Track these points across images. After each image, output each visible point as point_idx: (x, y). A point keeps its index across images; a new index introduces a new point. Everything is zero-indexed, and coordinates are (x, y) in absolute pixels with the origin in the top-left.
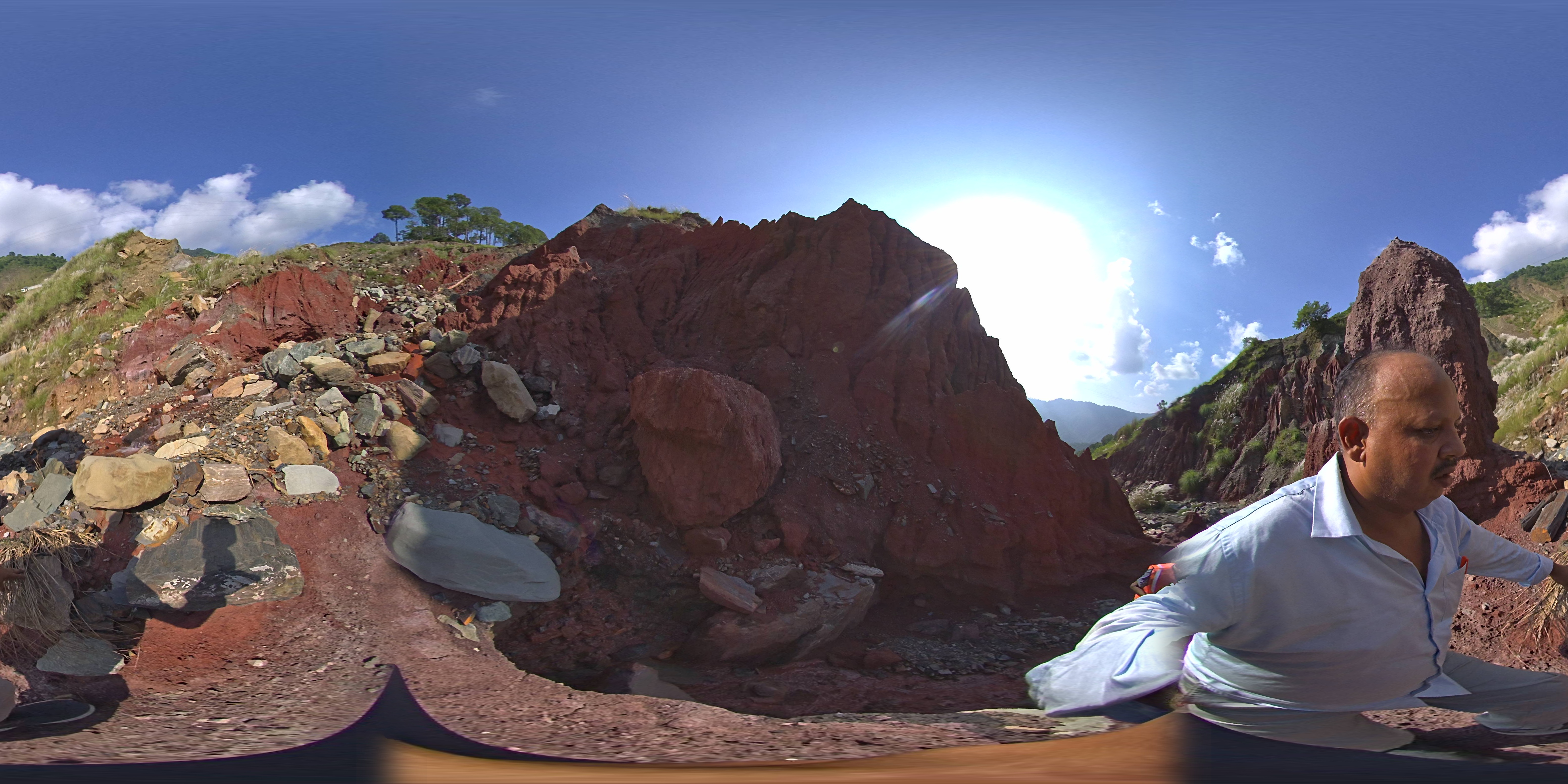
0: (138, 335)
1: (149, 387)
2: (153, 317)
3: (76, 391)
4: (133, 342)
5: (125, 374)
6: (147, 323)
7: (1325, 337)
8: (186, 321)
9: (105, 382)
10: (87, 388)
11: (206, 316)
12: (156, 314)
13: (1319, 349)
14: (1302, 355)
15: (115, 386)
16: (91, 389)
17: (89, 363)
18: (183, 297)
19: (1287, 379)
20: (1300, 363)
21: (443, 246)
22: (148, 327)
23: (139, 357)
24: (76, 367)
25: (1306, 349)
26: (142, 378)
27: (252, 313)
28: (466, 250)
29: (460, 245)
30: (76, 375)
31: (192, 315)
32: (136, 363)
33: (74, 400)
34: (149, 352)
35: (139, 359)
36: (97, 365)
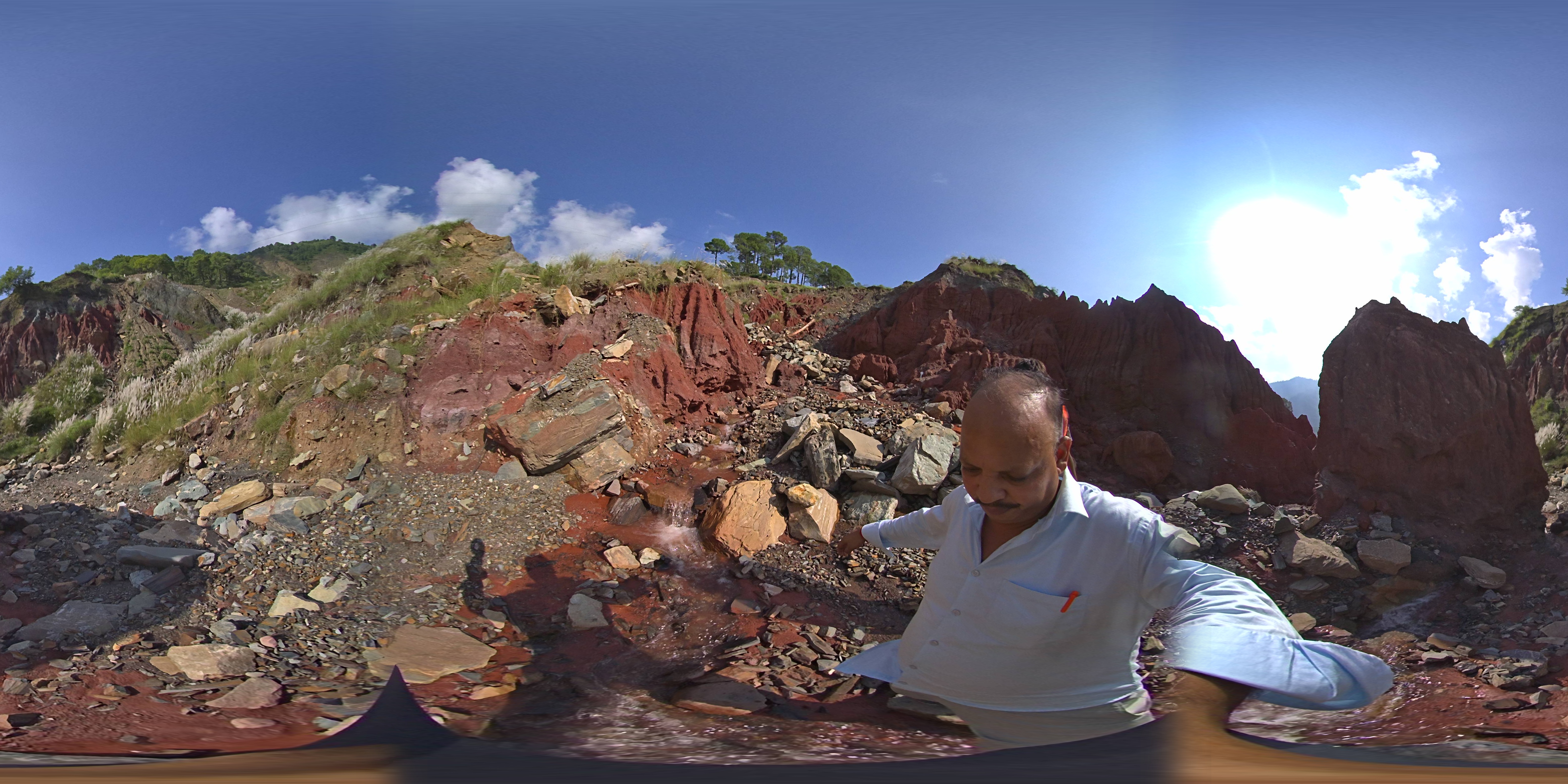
0: (454, 336)
1: (467, 450)
2: (482, 311)
3: (324, 423)
4: (444, 345)
5: (420, 407)
8: (539, 325)
9: (382, 418)
10: (345, 422)
11: (580, 323)
12: (488, 306)
15: (398, 430)
16: (352, 426)
17: (361, 372)
19: (1551, 347)
20: (1566, 331)
22: (472, 324)
23: (453, 378)
24: (334, 376)
26: (452, 427)
30: (332, 392)
31: (549, 320)
32: (446, 391)
33: (318, 440)
34: (471, 371)
35: (452, 381)
36: (372, 380)
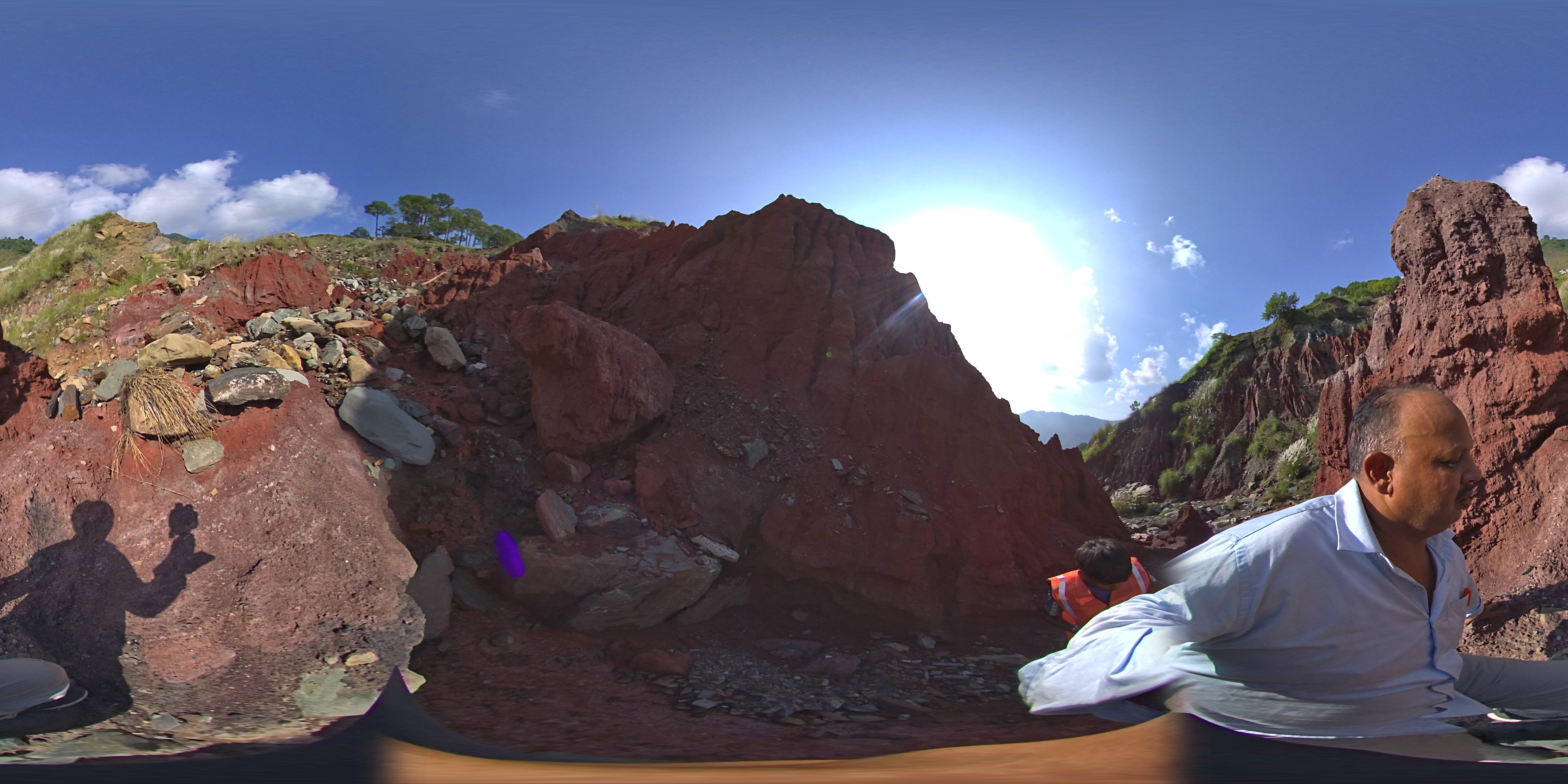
0: (124, 307)
1: (138, 352)
2: (138, 292)
3: (67, 355)
4: (121, 312)
5: (114, 340)
6: (132, 297)
7: (1296, 327)
8: (170, 295)
9: (97, 347)
10: (78, 353)
11: (190, 292)
12: (142, 289)
13: (1290, 339)
14: (1273, 346)
15: (106, 350)
16: (82, 353)
17: (79, 330)
18: (168, 275)
19: (1261, 371)
20: (1272, 354)
21: (421, 244)
22: (134, 300)
23: (128, 325)
24: (66, 333)
25: (1277, 340)
26: (131, 344)
27: (235, 291)
28: (444, 249)
29: (439, 244)
30: (67, 341)
31: (177, 290)
32: (125, 331)
33: (66, 364)
34: (137, 322)
35: (128, 327)
36: (86, 333)
